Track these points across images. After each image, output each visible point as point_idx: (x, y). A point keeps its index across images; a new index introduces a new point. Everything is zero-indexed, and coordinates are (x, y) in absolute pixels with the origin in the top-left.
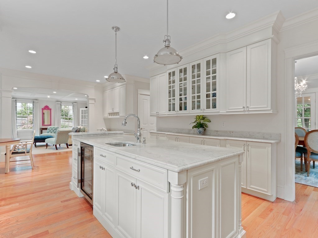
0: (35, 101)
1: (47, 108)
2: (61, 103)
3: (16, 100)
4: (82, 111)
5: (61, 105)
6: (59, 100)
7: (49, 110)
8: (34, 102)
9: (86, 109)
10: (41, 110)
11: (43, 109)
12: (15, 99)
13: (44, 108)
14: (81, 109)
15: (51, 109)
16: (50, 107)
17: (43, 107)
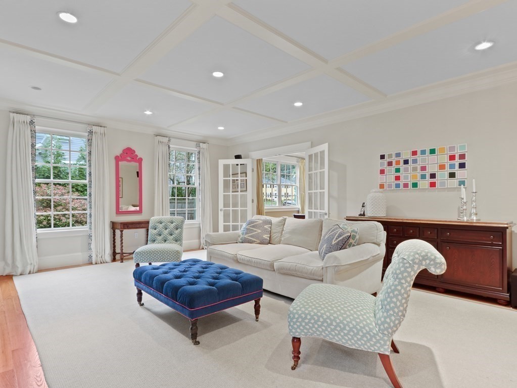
0: (95, 129)
1: (129, 154)
2: (169, 141)
3: (32, 123)
4: (226, 167)
5: (169, 147)
6: (164, 132)
7: (136, 161)
8: (91, 132)
9: (239, 161)
10: (113, 162)
11: (118, 159)
12: (28, 118)
13: (121, 155)
14: (222, 163)
15: (141, 160)
16: (139, 153)
17: (119, 152)
